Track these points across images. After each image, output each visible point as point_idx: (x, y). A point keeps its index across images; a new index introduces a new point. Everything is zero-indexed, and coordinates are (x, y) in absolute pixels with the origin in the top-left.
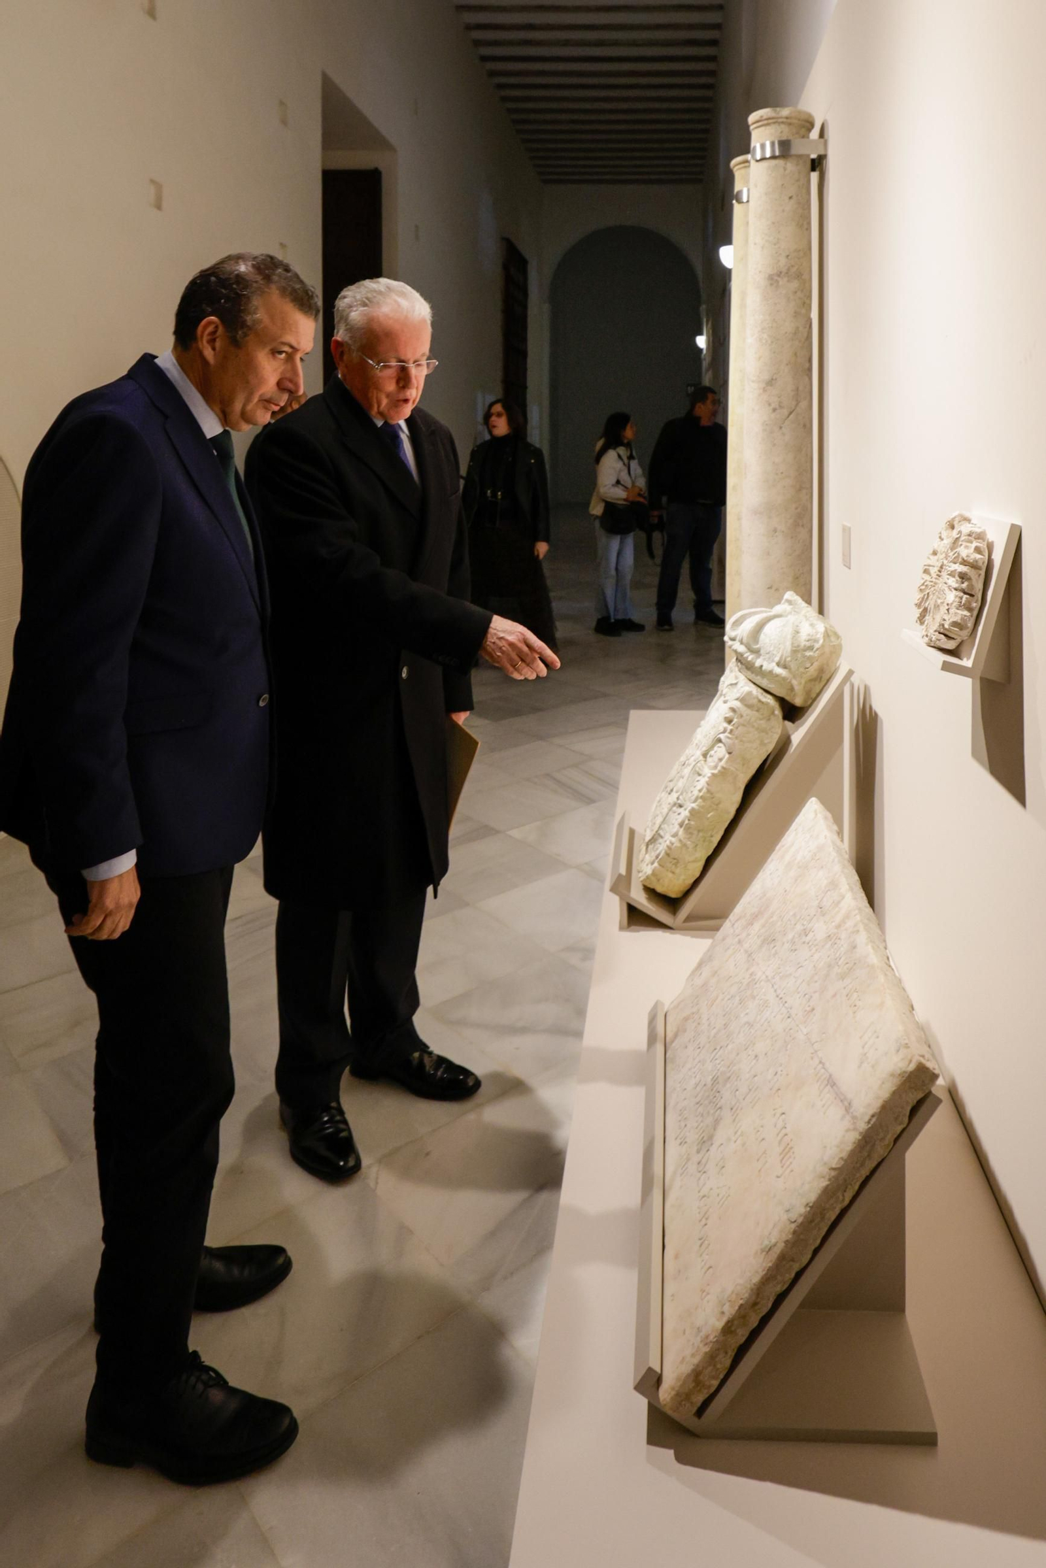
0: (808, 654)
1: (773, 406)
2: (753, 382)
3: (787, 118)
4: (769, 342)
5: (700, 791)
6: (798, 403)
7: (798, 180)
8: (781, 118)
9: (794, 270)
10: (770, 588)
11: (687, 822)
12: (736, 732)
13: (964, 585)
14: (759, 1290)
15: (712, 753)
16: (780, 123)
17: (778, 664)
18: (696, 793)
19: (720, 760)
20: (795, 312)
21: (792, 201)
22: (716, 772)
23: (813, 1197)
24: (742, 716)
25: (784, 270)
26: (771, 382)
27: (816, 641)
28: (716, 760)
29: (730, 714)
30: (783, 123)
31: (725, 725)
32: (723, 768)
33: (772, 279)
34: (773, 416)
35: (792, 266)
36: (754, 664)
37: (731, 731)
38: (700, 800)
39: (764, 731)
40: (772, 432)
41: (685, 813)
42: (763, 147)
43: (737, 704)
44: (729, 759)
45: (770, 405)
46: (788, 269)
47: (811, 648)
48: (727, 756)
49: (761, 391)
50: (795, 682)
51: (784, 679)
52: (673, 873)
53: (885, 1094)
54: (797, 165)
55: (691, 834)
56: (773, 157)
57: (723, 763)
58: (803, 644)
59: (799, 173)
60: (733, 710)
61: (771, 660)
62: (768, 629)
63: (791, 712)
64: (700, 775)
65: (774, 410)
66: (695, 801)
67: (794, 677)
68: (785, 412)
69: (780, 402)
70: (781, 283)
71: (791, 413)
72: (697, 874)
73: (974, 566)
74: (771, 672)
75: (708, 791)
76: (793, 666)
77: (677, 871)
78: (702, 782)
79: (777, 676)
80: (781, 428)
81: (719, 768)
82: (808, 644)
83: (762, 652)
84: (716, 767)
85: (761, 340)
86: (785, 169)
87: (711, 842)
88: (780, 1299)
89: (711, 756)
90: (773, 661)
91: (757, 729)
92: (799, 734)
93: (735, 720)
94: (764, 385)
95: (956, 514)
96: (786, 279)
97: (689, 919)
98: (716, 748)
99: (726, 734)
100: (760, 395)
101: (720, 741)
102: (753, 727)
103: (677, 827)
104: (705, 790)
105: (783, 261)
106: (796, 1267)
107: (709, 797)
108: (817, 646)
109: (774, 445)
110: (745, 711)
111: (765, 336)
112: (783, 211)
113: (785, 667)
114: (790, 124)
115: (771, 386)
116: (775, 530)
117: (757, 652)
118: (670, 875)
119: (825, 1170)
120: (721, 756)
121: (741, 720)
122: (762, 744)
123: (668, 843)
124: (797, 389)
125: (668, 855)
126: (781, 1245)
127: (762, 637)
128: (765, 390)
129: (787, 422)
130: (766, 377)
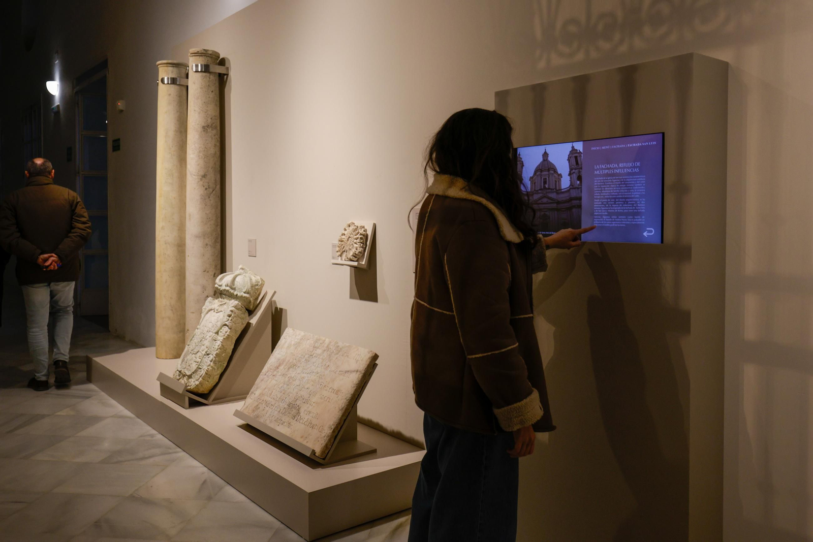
0: (257, 287)
1: (205, 187)
2: (194, 175)
3: (210, 54)
4: (203, 157)
5: (218, 346)
6: (216, 186)
7: (215, 84)
8: (208, 54)
9: (214, 125)
10: (205, 271)
11: (214, 359)
12: (233, 320)
13: (362, 241)
14: (341, 419)
15: (221, 330)
16: (207, 56)
17: (245, 293)
18: (217, 347)
19: (226, 332)
20: (215, 145)
21: (213, 93)
22: (225, 337)
23: (352, 392)
24: (235, 313)
25: (210, 125)
26: (204, 176)
27: (259, 282)
28: (224, 333)
29: (230, 313)
30: (208, 56)
31: (228, 318)
32: (228, 335)
33: (204, 128)
34: (205, 192)
35: (214, 123)
36: (233, 294)
37: (231, 320)
38: (219, 350)
39: (243, 319)
40: (205, 199)
41: (211, 357)
42: (197, 66)
43: (233, 309)
44: (230, 331)
45: (204, 186)
46: (212, 125)
47: (257, 285)
48: (229, 330)
49: (199, 180)
50: (251, 299)
51: (248, 298)
52: (208, 381)
53: (368, 363)
54: (215, 77)
55: (216, 364)
56: (201, 71)
57: (228, 333)
58: (254, 283)
59: (216, 80)
60: (232, 311)
61: (241, 291)
62: (238, 279)
63: (251, 312)
64: (215, 340)
65: (206, 189)
66: (217, 350)
67: (251, 297)
68: (211, 190)
69: (209, 186)
70: (209, 130)
71: (213, 190)
72: (217, 381)
73: (363, 235)
74: (242, 296)
75: (222, 345)
76: (252, 292)
77: (210, 381)
78: (219, 343)
79: (244, 297)
80: (209, 197)
81: (226, 336)
82: (256, 283)
83: (236, 289)
84: (224, 335)
85: (199, 156)
86: (210, 78)
87: (223, 366)
88: (345, 420)
89: (221, 332)
90: (242, 292)
91: (240, 318)
92: (254, 321)
93: (233, 315)
94: (201, 177)
95: (350, 222)
96: (211, 129)
97: (214, 400)
98: (223, 328)
99: (229, 321)
100: (199, 182)
101: (225, 325)
102: (239, 317)
103: (209, 362)
104: (221, 345)
105: (209, 120)
106: (349, 411)
107: (223, 348)
108: (259, 284)
109: (206, 205)
110: (236, 311)
111: (201, 154)
112: (209, 97)
113: (248, 293)
114: (211, 57)
115: (205, 177)
116: (207, 245)
117: (234, 289)
118: (207, 382)
119: (355, 385)
120: (226, 331)
121: (235, 315)
122: (242, 324)
123: (206, 369)
124: (216, 180)
125: (206, 374)
126: (346, 406)
127: (236, 283)
128: (201, 180)
129: (212, 195)
130: (202, 173)
